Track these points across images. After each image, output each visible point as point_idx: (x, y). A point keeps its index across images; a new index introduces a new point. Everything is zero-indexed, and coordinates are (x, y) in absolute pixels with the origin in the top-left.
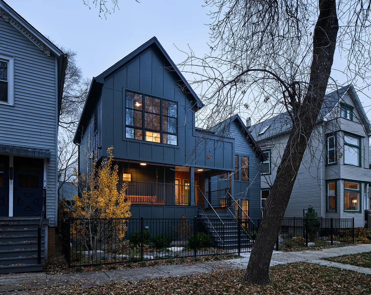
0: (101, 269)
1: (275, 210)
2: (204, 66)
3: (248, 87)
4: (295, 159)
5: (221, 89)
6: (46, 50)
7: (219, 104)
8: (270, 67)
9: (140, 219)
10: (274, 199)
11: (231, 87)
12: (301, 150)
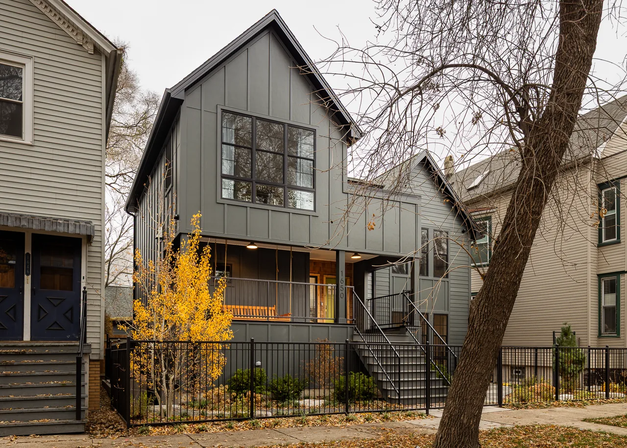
0: (182, 431)
1: (490, 317)
2: (364, 63)
3: (442, 97)
4: (525, 224)
5: (394, 103)
6: (87, 42)
7: (390, 130)
8: (483, 59)
9: (248, 343)
10: (487, 297)
11: (413, 97)
12: (536, 208)
